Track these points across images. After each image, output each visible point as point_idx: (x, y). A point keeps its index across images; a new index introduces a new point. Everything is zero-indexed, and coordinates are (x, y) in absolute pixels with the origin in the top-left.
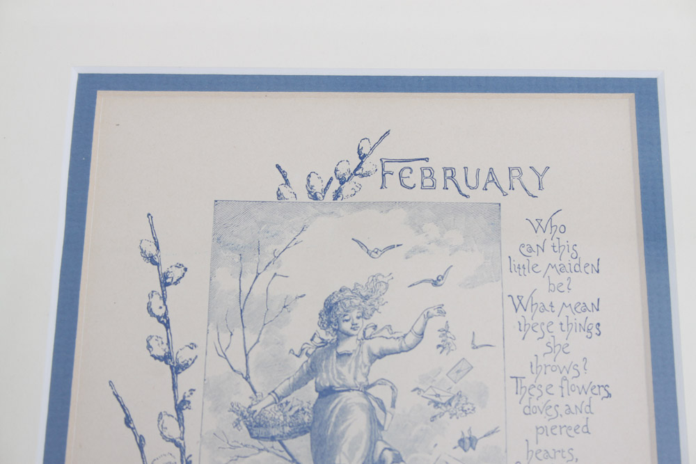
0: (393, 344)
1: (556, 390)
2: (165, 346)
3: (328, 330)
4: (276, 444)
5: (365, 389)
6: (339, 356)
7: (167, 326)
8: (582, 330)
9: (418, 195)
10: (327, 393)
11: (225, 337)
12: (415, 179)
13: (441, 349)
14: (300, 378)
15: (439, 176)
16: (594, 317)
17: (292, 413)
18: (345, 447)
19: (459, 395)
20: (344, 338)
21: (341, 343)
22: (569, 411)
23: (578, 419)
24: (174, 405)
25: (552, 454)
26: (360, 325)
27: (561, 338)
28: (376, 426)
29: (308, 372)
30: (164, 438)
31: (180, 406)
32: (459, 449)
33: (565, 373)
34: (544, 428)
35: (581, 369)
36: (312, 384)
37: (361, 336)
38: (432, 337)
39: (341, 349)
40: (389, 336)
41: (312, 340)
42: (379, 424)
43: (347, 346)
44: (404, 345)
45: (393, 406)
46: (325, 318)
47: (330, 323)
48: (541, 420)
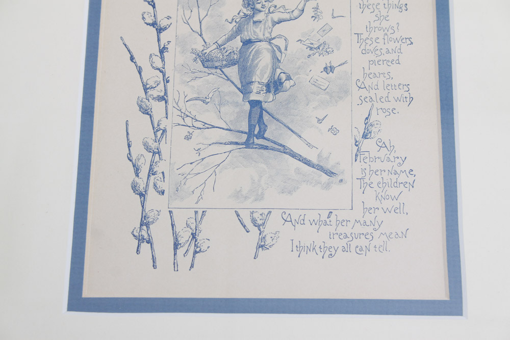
0: (287, 16)
1: (381, 41)
2: (153, 18)
3: (248, 8)
4: (218, 71)
5: (270, 41)
6: (255, 22)
7: (154, 7)
8: (396, 8)
10: (247, 43)
11: (188, 13)
13: (314, 18)
14: (232, 35)
17: (227, 53)
18: (258, 72)
19: (324, 43)
20: (257, 13)
21: (255, 16)
22: (388, 52)
23: (394, 56)
24: (158, 50)
25: (378, 75)
26: (267, 5)
27: (384, 12)
28: (276, 60)
29: (236, 31)
30: (153, 67)
31: (162, 51)
32: (324, 72)
33: (386, 31)
34: (374, 61)
35: (395, 29)
36: (238, 38)
37: (267, 11)
38: (309, 12)
39: (255, 19)
40: (283, 11)
41: (238, 14)
42: (278, 59)
43: (259, 17)
44: (292, 16)
45: (286, 49)
46: (246, 2)
47: (249, 4)
48: (372, 57)
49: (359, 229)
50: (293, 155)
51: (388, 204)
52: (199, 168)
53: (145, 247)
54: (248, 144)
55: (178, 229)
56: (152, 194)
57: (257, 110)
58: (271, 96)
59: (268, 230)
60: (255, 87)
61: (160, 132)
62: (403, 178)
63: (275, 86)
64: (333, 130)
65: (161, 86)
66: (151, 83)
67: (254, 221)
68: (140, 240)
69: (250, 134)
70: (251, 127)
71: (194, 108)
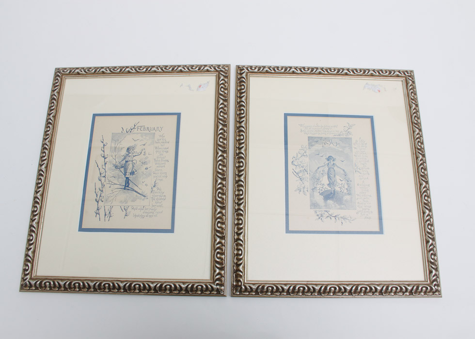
0: (137, 154)
1: (160, 161)
2: (103, 155)
3: (127, 152)
5: (132, 161)
7: (104, 152)
8: (165, 152)
9: (142, 132)
10: (127, 162)
11: (112, 154)
12: (142, 129)
13: (144, 155)
14: (123, 159)
15: (146, 128)
16: (167, 150)
18: (128, 170)
19: (146, 162)
20: (130, 153)
23: (163, 165)
24: (104, 163)
25: (159, 170)
26: (132, 151)
27: (162, 153)
28: (133, 166)
30: (103, 168)
32: (145, 169)
33: (162, 158)
35: (164, 158)
37: (132, 153)
38: (143, 153)
41: (125, 154)
43: (130, 155)
45: (136, 163)
46: (127, 150)
48: (158, 165)
49: (150, 211)
50: (136, 192)
51: (158, 204)
52: (112, 195)
53: (98, 215)
54: (125, 189)
55: (106, 211)
56: (100, 201)
57: (127, 180)
58: (131, 176)
59: (128, 211)
60: (127, 174)
61: (103, 185)
62: (163, 198)
63: (132, 173)
64: (146, 185)
65: (104, 174)
66: (102, 173)
67: (125, 209)
68: (97, 213)
69: (125, 186)
70: (126, 184)
71: (112, 179)
